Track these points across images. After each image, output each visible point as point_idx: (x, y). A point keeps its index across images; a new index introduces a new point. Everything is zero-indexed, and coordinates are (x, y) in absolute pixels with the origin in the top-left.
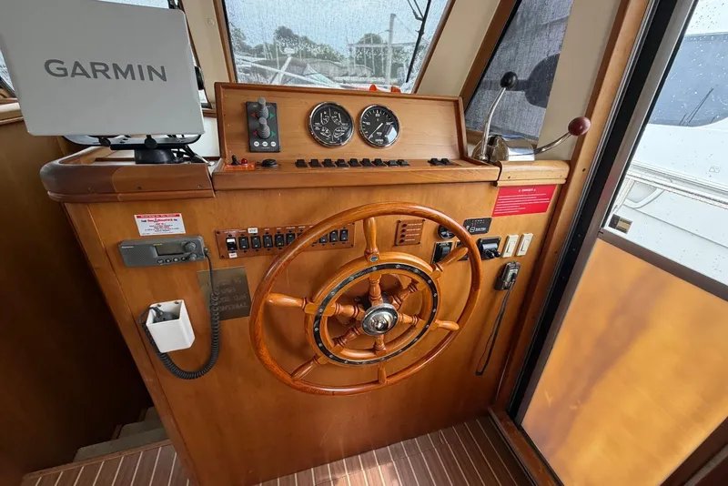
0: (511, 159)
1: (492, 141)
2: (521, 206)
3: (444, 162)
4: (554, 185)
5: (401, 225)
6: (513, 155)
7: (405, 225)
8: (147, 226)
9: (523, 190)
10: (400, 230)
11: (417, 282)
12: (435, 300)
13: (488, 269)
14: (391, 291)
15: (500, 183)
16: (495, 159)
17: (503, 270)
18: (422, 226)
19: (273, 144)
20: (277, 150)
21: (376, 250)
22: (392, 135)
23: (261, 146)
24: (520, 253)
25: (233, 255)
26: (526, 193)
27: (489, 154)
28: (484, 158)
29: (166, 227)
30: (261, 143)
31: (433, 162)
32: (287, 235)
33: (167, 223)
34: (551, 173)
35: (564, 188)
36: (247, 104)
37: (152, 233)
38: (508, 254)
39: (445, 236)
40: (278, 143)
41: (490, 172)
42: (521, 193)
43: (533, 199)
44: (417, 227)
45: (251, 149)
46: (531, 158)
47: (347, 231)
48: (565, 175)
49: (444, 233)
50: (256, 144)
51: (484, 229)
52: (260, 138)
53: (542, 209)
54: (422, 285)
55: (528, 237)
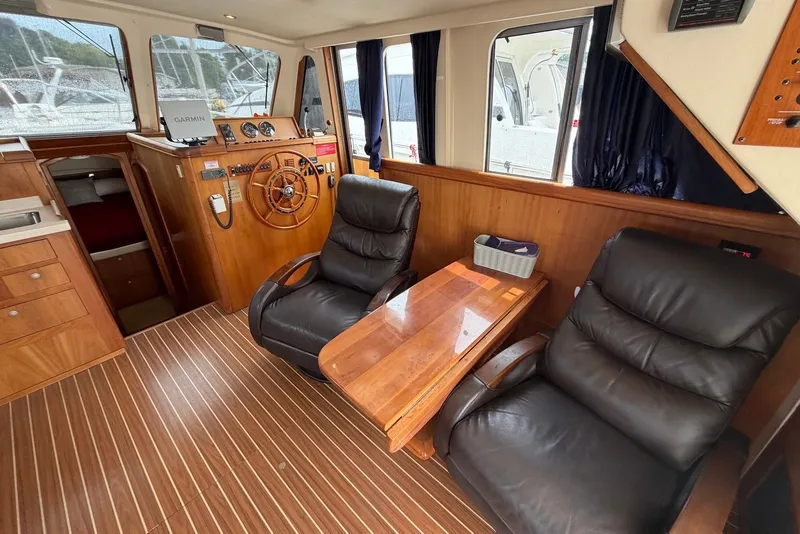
0: (316, 135)
1: (308, 131)
2: (326, 151)
3: (294, 138)
4: (333, 143)
5: (286, 159)
7: (288, 159)
8: (208, 166)
9: (325, 145)
11: (297, 177)
12: (306, 185)
13: (323, 178)
14: (290, 183)
15: (315, 144)
16: (311, 135)
17: (329, 178)
22: (272, 131)
23: (229, 139)
24: (333, 171)
25: (234, 175)
27: (308, 134)
31: (290, 139)
33: (213, 164)
34: (331, 139)
35: (337, 144)
36: (219, 126)
38: (328, 171)
39: (303, 163)
40: (234, 138)
41: (310, 140)
43: (329, 149)
44: (293, 160)
45: (226, 141)
46: (323, 134)
47: (268, 164)
48: (336, 139)
51: (316, 161)
52: (228, 136)
53: (333, 152)
54: (299, 178)
55: (333, 164)
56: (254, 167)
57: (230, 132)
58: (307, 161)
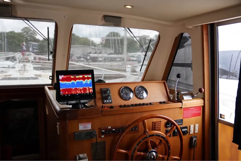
0: (185, 99)
1: (178, 94)
2: (192, 114)
3: (164, 102)
4: (201, 106)
5: (154, 123)
6: (185, 98)
7: (155, 123)
8: (81, 127)
9: (191, 109)
10: (154, 125)
11: (162, 140)
12: (169, 147)
13: (185, 138)
15: (183, 107)
16: (180, 100)
17: (191, 139)
18: (161, 123)
19: (110, 101)
20: (111, 103)
21: (147, 130)
22: (145, 95)
23: (107, 102)
24: (196, 132)
25: (103, 136)
26: (192, 110)
27: (178, 98)
28: (176, 99)
29: (87, 127)
30: (106, 101)
31: (160, 103)
32: (119, 129)
33: (87, 126)
34: (198, 102)
35: (204, 107)
36: (101, 89)
37: (83, 129)
38: (192, 132)
39: (169, 126)
40: (111, 101)
41: (179, 105)
42: (191, 110)
43: (195, 112)
44: (159, 124)
45: (103, 103)
46: (191, 98)
47: (137, 126)
48: (203, 103)
49: (168, 126)
50: (105, 101)
51: (181, 123)
52: (106, 99)
53: (199, 115)
54: (163, 141)
55: (197, 125)
56: (127, 127)
57: (109, 96)
58: (173, 123)
